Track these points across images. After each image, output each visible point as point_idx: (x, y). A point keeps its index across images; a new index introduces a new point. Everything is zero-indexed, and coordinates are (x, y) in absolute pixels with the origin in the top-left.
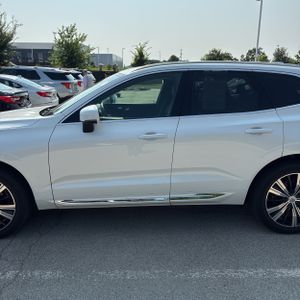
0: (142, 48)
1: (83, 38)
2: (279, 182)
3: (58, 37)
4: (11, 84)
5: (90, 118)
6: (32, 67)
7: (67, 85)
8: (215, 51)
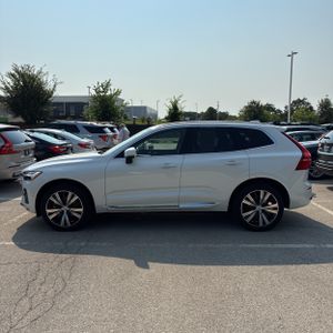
0: (176, 102)
1: (118, 93)
2: (249, 196)
3: (94, 93)
4: (56, 136)
5: (130, 154)
6: (73, 122)
7: (105, 138)
8: (254, 102)
